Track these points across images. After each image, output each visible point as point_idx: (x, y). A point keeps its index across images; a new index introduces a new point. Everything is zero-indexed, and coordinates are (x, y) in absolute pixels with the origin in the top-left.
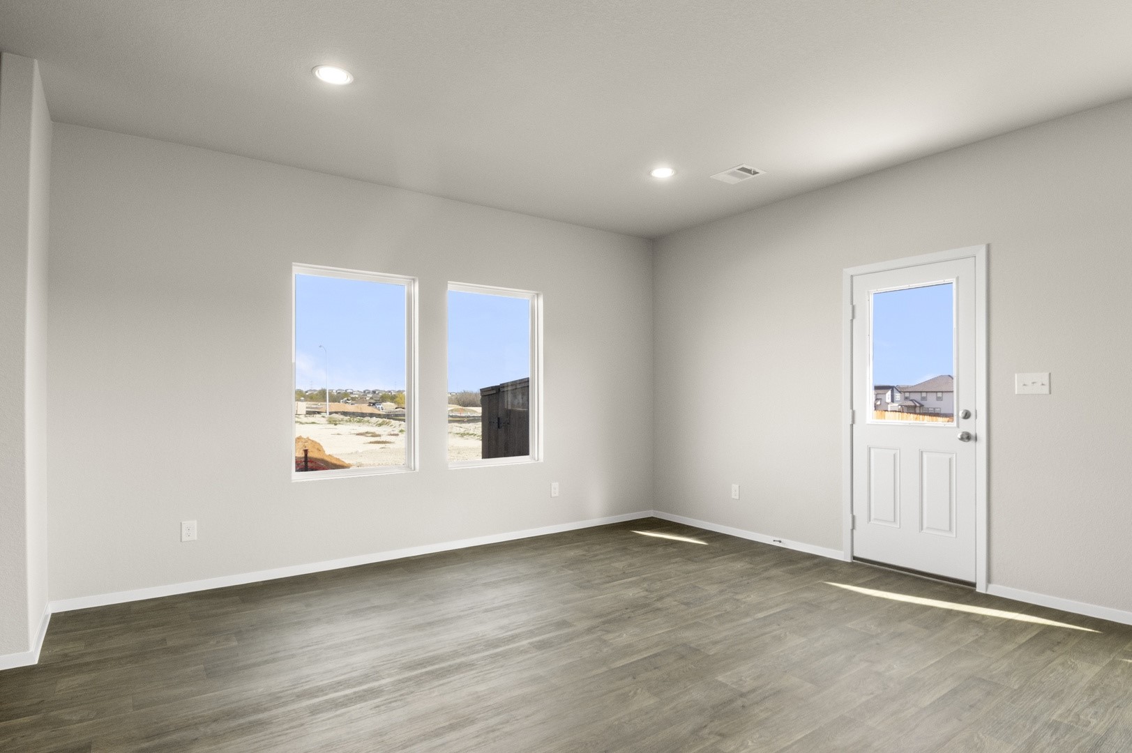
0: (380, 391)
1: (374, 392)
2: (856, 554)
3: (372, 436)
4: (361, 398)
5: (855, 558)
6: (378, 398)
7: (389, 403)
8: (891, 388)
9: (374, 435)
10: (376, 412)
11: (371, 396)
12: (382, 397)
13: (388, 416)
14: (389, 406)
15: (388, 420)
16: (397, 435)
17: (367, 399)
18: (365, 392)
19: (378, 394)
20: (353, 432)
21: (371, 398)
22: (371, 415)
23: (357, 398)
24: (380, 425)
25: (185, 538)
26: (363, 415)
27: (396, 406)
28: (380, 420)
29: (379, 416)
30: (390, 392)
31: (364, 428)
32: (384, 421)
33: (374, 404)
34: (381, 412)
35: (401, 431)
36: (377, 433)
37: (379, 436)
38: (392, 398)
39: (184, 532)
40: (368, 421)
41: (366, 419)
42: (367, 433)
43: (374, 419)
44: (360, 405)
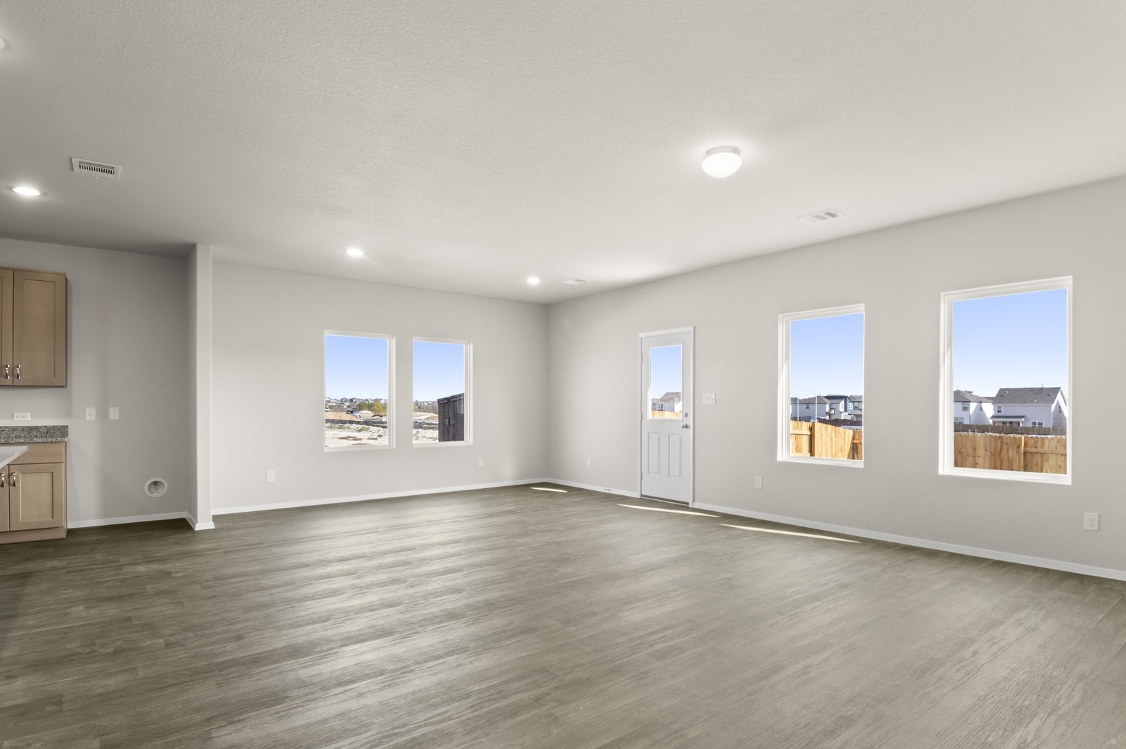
0: (358, 400)
1: (351, 400)
2: (643, 494)
3: (354, 440)
4: (338, 407)
5: (642, 496)
6: (356, 406)
7: (366, 411)
8: (844, 398)
9: (355, 439)
10: (355, 419)
11: (348, 404)
12: (359, 405)
13: (366, 423)
14: (366, 414)
15: (367, 427)
16: (377, 439)
17: (345, 407)
18: (342, 400)
19: (355, 402)
20: (336, 436)
21: (349, 406)
22: (351, 422)
23: (335, 406)
24: (360, 431)
25: (268, 480)
26: (343, 422)
27: (373, 414)
28: (360, 427)
29: (358, 423)
30: (367, 400)
31: (345, 434)
32: (363, 427)
33: (352, 412)
34: (359, 420)
35: (380, 436)
36: (358, 437)
37: (360, 439)
38: (370, 407)
39: (268, 477)
40: (348, 428)
41: (346, 425)
42: (349, 437)
43: (354, 426)
44: (339, 414)
